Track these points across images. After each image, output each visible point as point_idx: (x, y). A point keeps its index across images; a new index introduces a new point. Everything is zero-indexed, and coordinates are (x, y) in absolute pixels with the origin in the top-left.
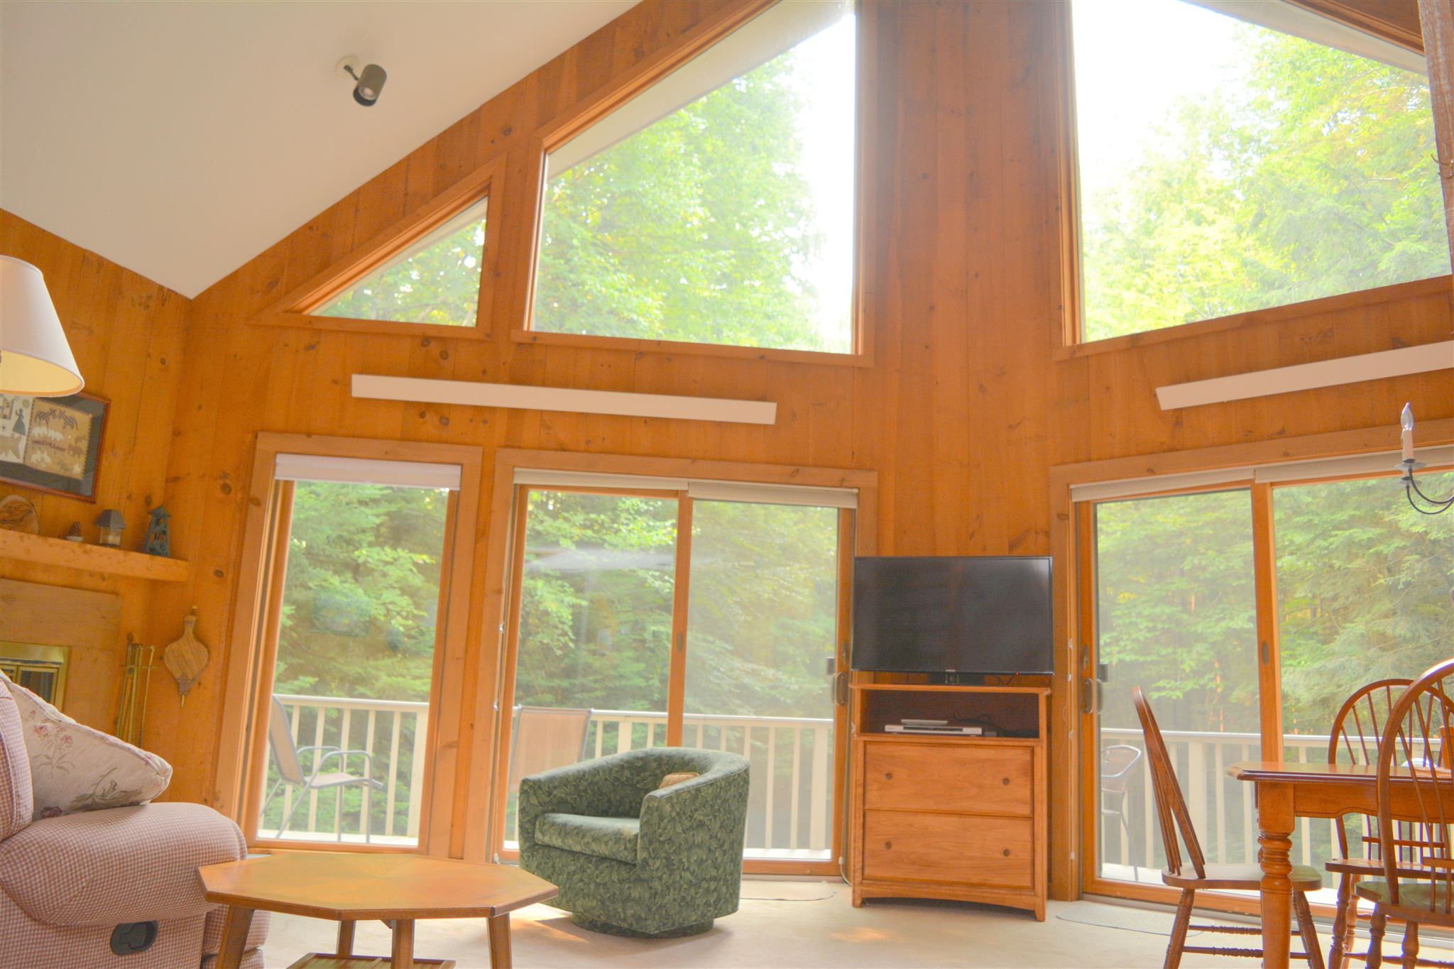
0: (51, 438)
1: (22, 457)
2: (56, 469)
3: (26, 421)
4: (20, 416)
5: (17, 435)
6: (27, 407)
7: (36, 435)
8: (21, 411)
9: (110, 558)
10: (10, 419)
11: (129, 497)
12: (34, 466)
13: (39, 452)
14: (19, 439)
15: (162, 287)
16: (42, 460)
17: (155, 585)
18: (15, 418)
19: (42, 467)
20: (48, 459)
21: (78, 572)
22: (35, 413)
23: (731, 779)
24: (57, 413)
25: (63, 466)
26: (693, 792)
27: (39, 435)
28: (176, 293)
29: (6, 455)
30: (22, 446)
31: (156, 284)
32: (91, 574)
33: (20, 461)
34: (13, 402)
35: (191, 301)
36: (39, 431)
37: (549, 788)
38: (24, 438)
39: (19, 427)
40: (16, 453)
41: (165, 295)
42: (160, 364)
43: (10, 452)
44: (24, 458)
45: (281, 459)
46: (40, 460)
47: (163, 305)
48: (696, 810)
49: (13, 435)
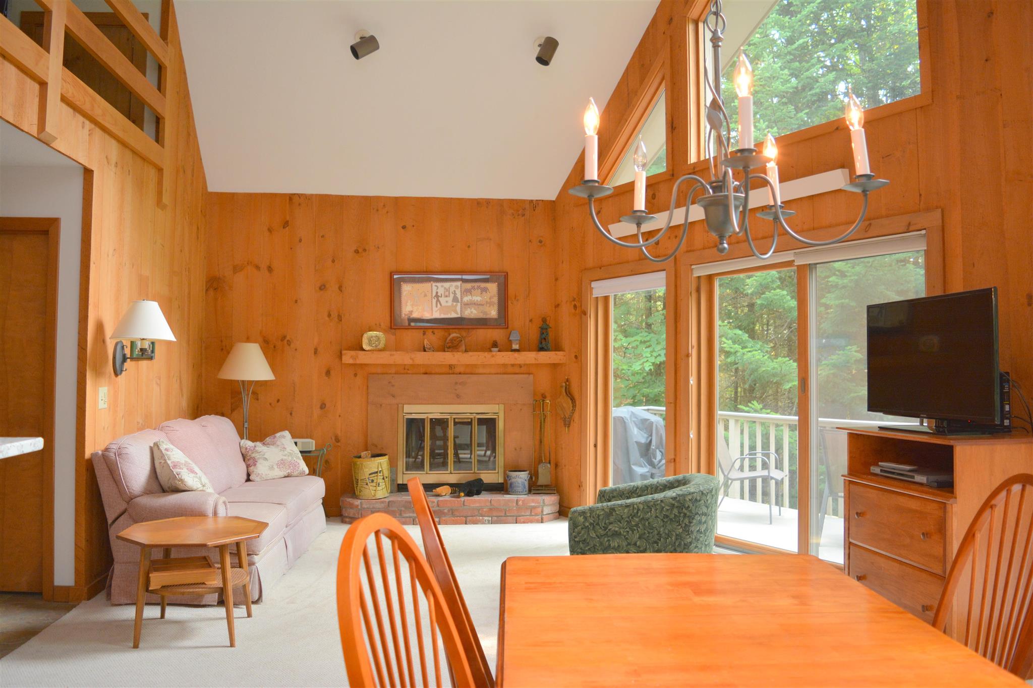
0: (474, 300)
1: (459, 313)
2: (481, 316)
3: (459, 295)
4: (455, 293)
5: (455, 304)
6: (458, 289)
7: (466, 301)
8: (455, 291)
9: (509, 357)
10: (449, 297)
11: (531, 321)
12: (467, 317)
13: (469, 309)
14: (457, 305)
15: (532, 201)
16: (471, 313)
17: (554, 366)
18: (452, 296)
19: (472, 316)
20: (475, 312)
21: (505, 365)
22: (463, 290)
23: (652, 503)
24: (476, 287)
25: (485, 313)
26: (608, 511)
27: (467, 301)
28: (543, 200)
29: (451, 315)
30: (458, 309)
31: (527, 200)
32: (513, 365)
33: (459, 316)
34: (449, 288)
35: (554, 201)
36: (467, 299)
37: (609, 497)
38: (459, 304)
39: (455, 299)
40: (456, 312)
41: (534, 204)
42: (539, 244)
43: (453, 313)
44: (461, 314)
45: (594, 284)
46: (470, 313)
47: (534, 210)
48: (611, 523)
49: (453, 304)
